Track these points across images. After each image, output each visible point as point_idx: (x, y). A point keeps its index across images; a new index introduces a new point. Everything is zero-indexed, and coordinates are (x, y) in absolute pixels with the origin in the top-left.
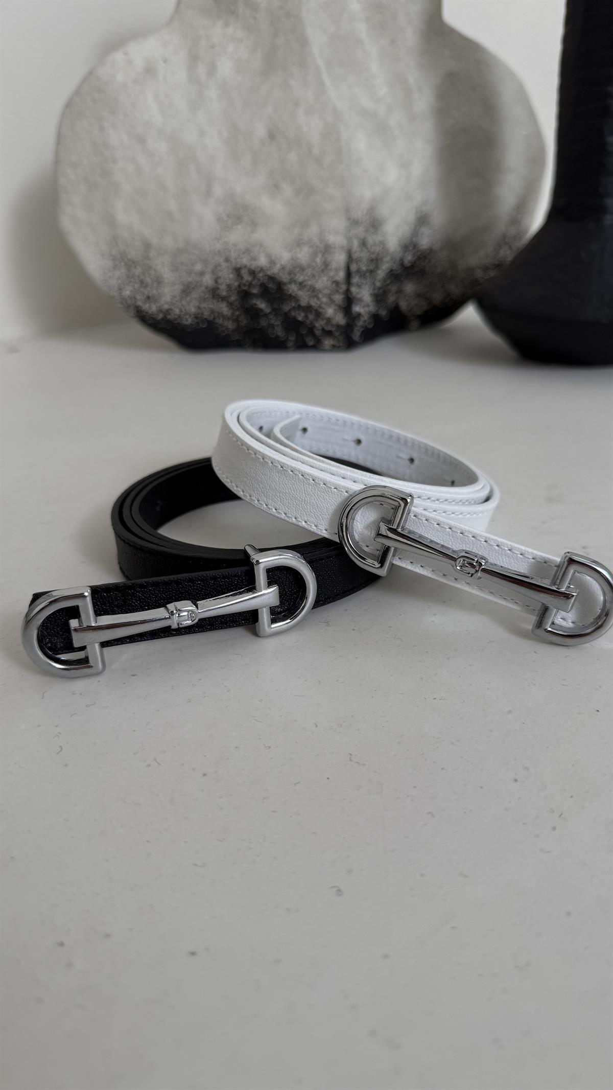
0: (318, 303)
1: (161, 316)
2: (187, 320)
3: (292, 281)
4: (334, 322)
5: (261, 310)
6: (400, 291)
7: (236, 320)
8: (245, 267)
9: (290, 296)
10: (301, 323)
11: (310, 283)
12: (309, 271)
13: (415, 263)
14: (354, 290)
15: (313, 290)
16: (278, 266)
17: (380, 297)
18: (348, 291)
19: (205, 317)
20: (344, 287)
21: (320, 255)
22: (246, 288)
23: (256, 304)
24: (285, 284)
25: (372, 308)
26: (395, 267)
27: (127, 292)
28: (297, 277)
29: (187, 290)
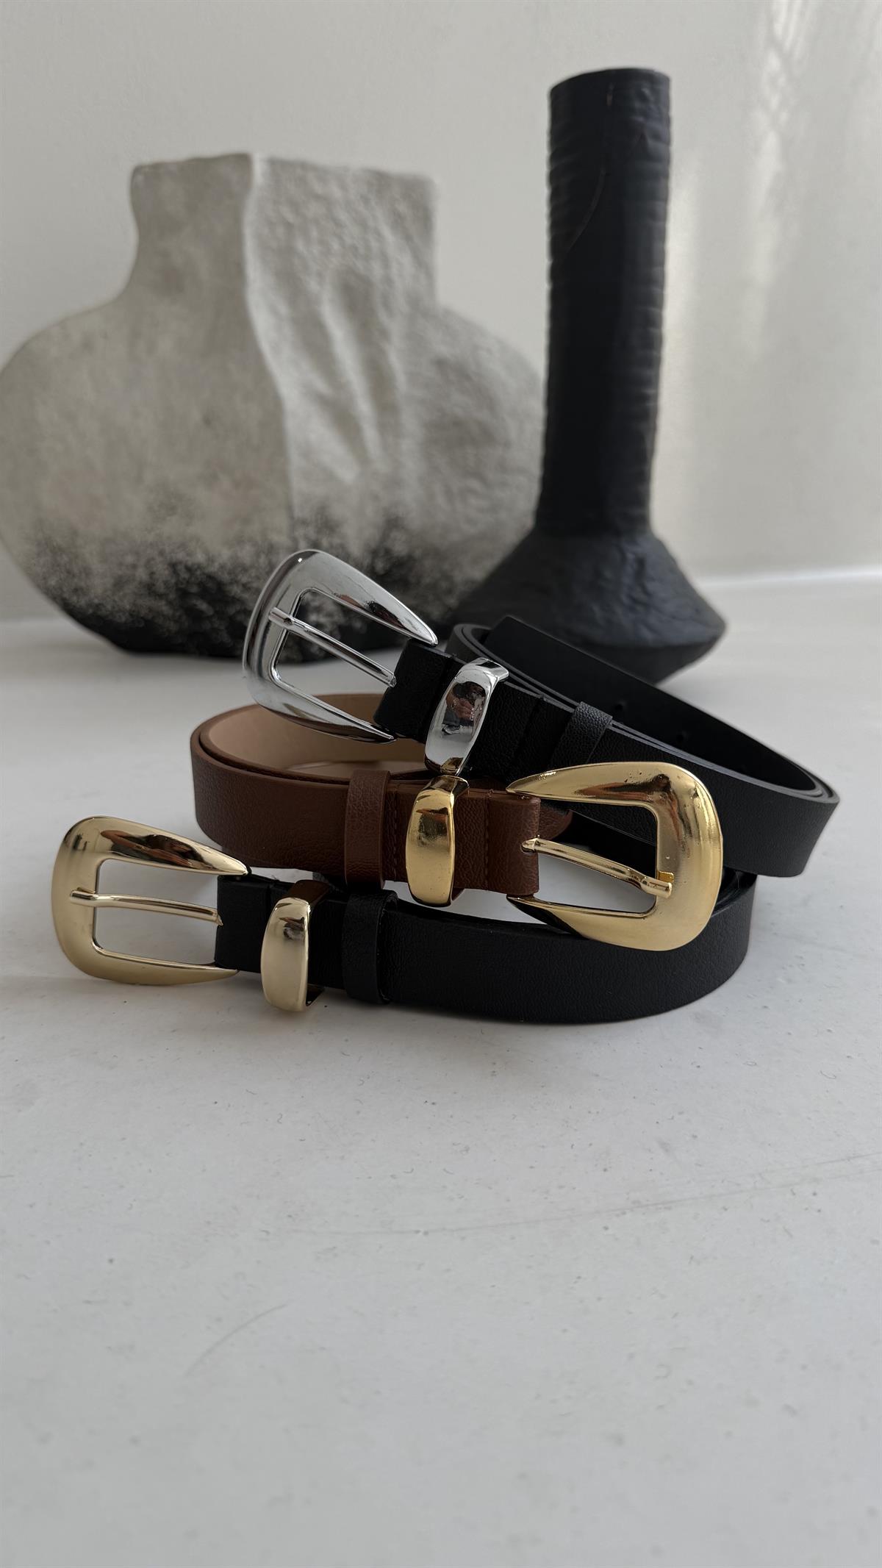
1: (91, 611)
2: (121, 617)
3: (236, 582)
5: (202, 612)
7: (179, 620)
8: (182, 562)
16: (216, 565)
19: (142, 614)
22: (183, 586)
23: (195, 605)
24: (226, 584)
27: (54, 581)
28: (239, 578)
29: (119, 583)
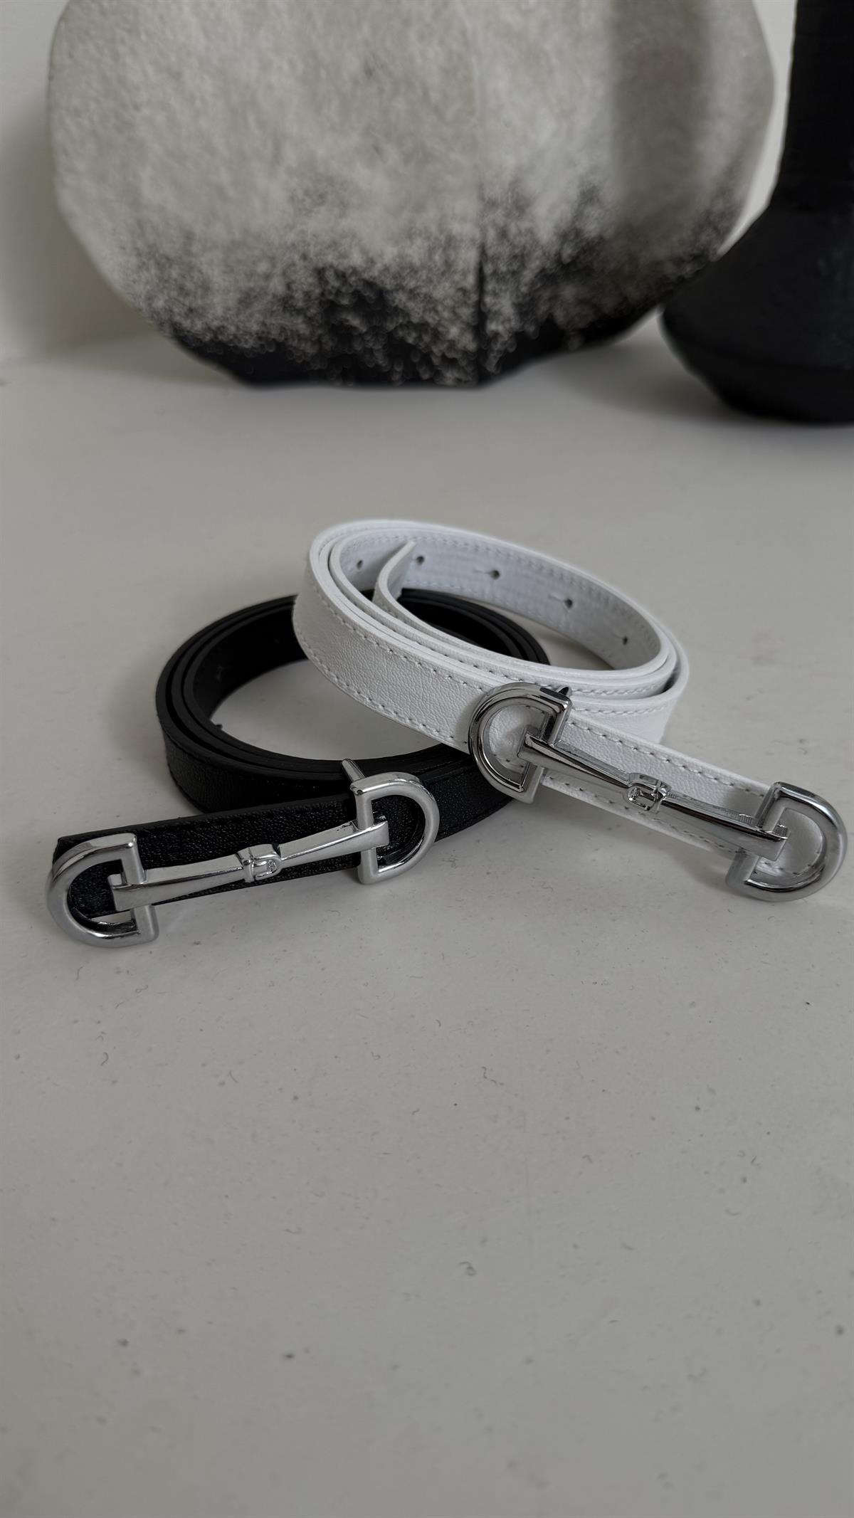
0: (437, 318)
1: (207, 337)
2: (246, 341)
3: (400, 288)
4: (459, 346)
5: (355, 328)
6: (554, 298)
7: (319, 341)
8: (331, 266)
9: (396, 308)
10: (412, 348)
11: (424, 290)
12: (424, 274)
13: (577, 257)
14: (488, 300)
15: (429, 299)
16: (379, 266)
17: (525, 308)
18: (480, 302)
19: (273, 337)
20: (474, 297)
21: (440, 251)
22: (331, 297)
23: (347, 321)
24: (388, 292)
25: (515, 324)
26: (548, 265)
27: (160, 303)
28: (406, 282)
29: (246, 300)
